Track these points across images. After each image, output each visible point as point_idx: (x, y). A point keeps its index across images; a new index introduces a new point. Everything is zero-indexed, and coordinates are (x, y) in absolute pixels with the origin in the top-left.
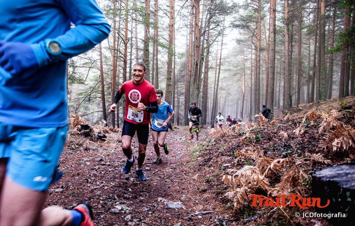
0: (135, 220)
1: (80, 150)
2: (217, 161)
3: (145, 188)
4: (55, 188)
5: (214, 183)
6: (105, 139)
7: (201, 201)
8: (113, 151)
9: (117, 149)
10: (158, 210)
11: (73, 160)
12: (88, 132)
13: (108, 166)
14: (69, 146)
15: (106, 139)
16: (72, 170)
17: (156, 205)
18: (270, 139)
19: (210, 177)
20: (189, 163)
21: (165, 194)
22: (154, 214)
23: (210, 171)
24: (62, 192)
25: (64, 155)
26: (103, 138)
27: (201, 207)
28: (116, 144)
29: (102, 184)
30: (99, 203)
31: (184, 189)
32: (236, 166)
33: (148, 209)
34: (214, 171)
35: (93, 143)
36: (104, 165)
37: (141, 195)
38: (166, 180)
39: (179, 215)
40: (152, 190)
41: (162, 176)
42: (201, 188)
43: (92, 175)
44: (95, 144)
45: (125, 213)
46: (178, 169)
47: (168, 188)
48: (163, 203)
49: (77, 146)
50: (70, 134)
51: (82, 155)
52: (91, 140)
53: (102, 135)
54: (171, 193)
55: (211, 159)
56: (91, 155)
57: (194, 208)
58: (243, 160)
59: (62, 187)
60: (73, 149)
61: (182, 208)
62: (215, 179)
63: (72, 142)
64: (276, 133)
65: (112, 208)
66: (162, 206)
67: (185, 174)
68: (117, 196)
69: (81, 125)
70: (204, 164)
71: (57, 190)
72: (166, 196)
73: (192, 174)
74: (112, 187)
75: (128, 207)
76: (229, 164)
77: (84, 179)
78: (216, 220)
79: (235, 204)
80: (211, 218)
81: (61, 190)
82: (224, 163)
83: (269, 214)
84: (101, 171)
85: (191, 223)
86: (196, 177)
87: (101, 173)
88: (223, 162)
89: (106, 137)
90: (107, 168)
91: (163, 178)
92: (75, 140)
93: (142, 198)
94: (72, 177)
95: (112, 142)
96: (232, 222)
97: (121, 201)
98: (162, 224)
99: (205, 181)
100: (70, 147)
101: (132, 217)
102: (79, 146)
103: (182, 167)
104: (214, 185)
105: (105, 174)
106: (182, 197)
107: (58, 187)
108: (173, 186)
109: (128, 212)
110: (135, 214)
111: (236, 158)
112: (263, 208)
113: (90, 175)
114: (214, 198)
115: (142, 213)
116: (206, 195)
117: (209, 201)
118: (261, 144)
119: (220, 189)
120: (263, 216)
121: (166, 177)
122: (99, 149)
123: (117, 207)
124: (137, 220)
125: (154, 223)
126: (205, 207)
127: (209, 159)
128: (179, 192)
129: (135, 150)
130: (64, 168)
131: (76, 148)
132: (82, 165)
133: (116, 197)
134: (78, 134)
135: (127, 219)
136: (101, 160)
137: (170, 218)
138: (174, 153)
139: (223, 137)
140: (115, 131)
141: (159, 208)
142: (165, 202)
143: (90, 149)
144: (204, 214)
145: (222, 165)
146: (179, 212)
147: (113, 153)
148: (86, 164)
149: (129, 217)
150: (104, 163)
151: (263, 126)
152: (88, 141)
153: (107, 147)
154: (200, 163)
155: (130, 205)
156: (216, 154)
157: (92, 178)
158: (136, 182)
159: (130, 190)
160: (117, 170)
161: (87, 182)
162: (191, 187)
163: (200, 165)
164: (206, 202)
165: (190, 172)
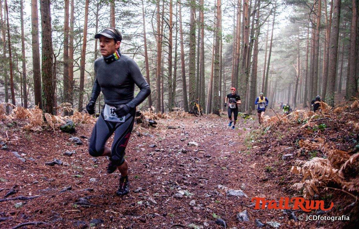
0: (199, 205)
1: (134, 137)
2: (276, 151)
3: (202, 175)
5: (275, 173)
6: (155, 125)
7: (263, 190)
9: (168, 136)
10: (220, 197)
12: (140, 119)
13: (163, 152)
15: (157, 126)
16: (130, 156)
17: (217, 192)
18: (336, 129)
19: (270, 166)
20: (245, 151)
22: (216, 201)
23: (269, 160)
26: (154, 125)
27: (264, 196)
28: (166, 130)
29: (161, 170)
30: (161, 187)
31: (242, 177)
32: (300, 156)
33: (210, 195)
34: (274, 161)
35: (145, 129)
36: (158, 151)
37: (200, 182)
38: (222, 168)
39: (242, 202)
40: (210, 178)
41: (218, 164)
42: (261, 177)
43: (148, 160)
44: (147, 130)
45: (188, 198)
46: (233, 157)
47: (226, 176)
48: (224, 190)
51: (136, 141)
52: (143, 126)
53: (152, 122)
54: (229, 181)
55: (269, 148)
56: (144, 141)
57: (257, 197)
58: (307, 151)
61: (244, 196)
62: (277, 169)
64: (344, 123)
65: (175, 193)
66: (223, 193)
67: (241, 162)
68: (178, 181)
70: (261, 153)
72: (225, 183)
73: (250, 162)
74: (170, 173)
75: (190, 192)
76: (290, 155)
77: (142, 164)
78: (282, 210)
79: (305, 196)
82: (284, 153)
83: (345, 208)
84: (156, 157)
85: (256, 212)
86: (253, 166)
87: (157, 159)
89: (157, 124)
90: (161, 154)
91: (219, 166)
93: (202, 185)
94: (131, 162)
95: (162, 128)
96: (302, 214)
97: (182, 187)
98: (226, 211)
99: (264, 171)
101: (196, 202)
103: (237, 155)
104: (275, 175)
105: (161, 160)
106: (242, 185)
108: (231, 174)
109: (190, 197)
110: (198, 199)
111: (298, 148)
112: (338, 202)
113: (147, 161)
114: (276, 188)
115: (204, 198)
116: (267, 185)
117: (272, 191)
118: (326, 134)
119: (283, 180)
120: (338, 209)
121: (222, 165)
122: (151, 135)
123: (180, 192)
124: (202, 205)
125: (218, 209)
126: (268, 196)
127: (267, 148)
128: (238, 180)
129: (185, 137)
132: (138, 151)
133: (177, 183)
135: (192, 204)
136: (155, 146)
137: (233, 205)
138: (225, 140)
139: (279, 125)
140: (163, 118)
141: (220, 195)
142: (225, 190)
143: (142, 135)
145: (282, 155)
146: (241, 200)
147: (165, 139)
148: (141, 150)
149: (193, 202)
150: (158, 149)
151: (325, 114)
152: (140, 128)
153: (158, 133)
154: (257, 152)
155: (192, 191)
156: (274, 143)
157: (150, 164)
158: (193, 169)
159: (189, 176)
160: (171, 156)
161: (146, 167)
162: (249, 176)
163: (257, 154)
164: (269, 191)
165: (246, 161)
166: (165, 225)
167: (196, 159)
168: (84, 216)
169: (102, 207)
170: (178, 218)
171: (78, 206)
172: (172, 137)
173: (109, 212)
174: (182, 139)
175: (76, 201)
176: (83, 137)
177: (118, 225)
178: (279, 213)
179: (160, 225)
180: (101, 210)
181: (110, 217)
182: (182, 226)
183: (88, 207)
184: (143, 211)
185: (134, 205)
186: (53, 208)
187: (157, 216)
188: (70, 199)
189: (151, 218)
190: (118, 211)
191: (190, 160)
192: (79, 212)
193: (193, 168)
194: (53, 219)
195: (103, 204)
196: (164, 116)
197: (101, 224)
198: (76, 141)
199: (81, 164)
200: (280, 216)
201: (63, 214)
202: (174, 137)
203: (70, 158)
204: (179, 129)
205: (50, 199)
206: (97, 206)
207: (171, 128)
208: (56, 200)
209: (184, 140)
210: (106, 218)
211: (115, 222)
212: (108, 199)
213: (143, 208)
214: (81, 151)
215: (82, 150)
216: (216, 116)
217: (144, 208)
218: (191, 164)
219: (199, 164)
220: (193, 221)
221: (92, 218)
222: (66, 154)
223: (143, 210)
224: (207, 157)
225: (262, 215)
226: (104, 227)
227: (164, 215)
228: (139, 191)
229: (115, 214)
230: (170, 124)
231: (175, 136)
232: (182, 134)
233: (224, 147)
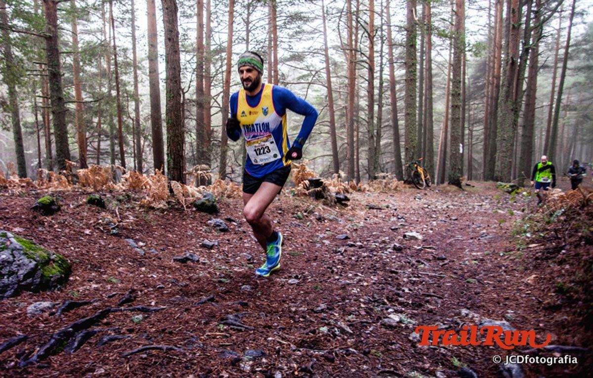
1: (311, 221)
2: (577, 255)
3: (432, 290)
4: (285, 278)
5: (576, 296)
6: (346, 202)
7: (551, 325)
8: (362, 224)
9: (368, 221)
11: (303, 236)
12: (321, 191)
13: (360, 248)
14: (293, 214)
15: (349, 203)
16: (304, 252)
17: (459, 321)
19: (565, 283)
20: (512, 253)
21: (472, 305)
23: (563, 271)
24: (298, 284)
25: (288, 227)
26: (343, 202)
27: (554, 337)
28: (365, 211)
29: (358, 278)
30: (359, 307)
31: (507, 299)
33: (447, 326)
34: (574, 273)
35: (329, 209)
36: (352, 246)
37: (427, 301)
38: (468, 280)
40: (446, 295)
41: (460, 272)
42: (546, 302)
43: (336, 261)
44: (333, 211)
45: (407, 327)
46: (488, 261)
47: (476, 294)
48: (472, 319)
49: (305, 214)
50: (293, 194)
51: (315, 228)
52: (325, 204)
53: (342, 197)
54: (483, 303)
55: (563, 248)
56: (329, 229)
59: (296, 277)
60: (300, 219)
62: (580, 289)
63: (297, 207)
65: (384, 318)
66: (471, 324)
67: (505, 272)
68: (388, 298)
69: (310, 181)
70: (547, 257)
71: (290, 281)
72: (473, 307)
73: (522, 273)
74: (374, 283)
75: (410, 318)
77: (326, 266)
81: (296, 281)
84: (349, 255)
86: (530, 279)
87: (351, 259)
89: (348, 200)
90: (358, 251)
91: (463, 276)
92: (301, 204)
93: (430, 307)
94: (306, 262)
95: (358, 208)
97: (395, 308)
98: (477, 355)
99: (553, 290)
100: (295, 215)
102: (308, 213)
103: (496, 259)
104: (578, 299)
105: (357, 261)
106: (508, 313)
107: (290, 277)
108: (485, 292)
109: (411, 326)
113: (334, 262)
114: (580, 323)
116: (559, 317)
117: (570, 329)
121: (468, 274)
122: (340, 219)
123: (391, 316)
125: (461, 350)
126: (563, 337)
127: (558, 250)
128: (499, 303)
129: (399, 224)
130: (291, 247)
131: (304, 216)
132: (318, 245)
133: (386, 301)
134: (305, 194)
135: (414, 338)
136: (347, 238)
137: (491, 347)
138: (473, 232)
139: (584, 206)
140: (359, 190)
142: (474, 318)
143: (325, 219)
147: (363, 227)
148: (324, 243)
149: (416, 334)
150: (352, 243)
152: (321, 206)
153: (351, 216)
154: (537, 255)
155: (413, 316)
156: (573, 239)
157: (339, 267)
158: (414, 279)
159: (407, 290)
160: (375, 255)
161: (333, 272)
162: (522, 298)
163: (537, 259)
164: (564, 329)
165: (515, 270)
166: (367, 370)
167: (418, 262)
168: (235, 344)
169: (262, 332)
170: (389, 359)
171: (225, 327)
172: (376, 224)
173: (274, 341)
174: (393, 228)
175: (222, 319)
176: (230, 220)
177: (289, 362)
179: (359, 368)
180: (261, 336)
181: (275, 349)
182: (397, 375)
183: (241, 331)
184: (329, 344)
185: (314, 332)
186: (187, 327)
187: (354, 353)
188: (212, 316)
189: (343, 356)
190: (288, 341)
191: (409, 263)
192: (226, 337)
193: (415, 277)
194: (188, 344)
195: (264, 327)
196: (360, 187)
197: (261, 359)
198: (219, 226)
199: (227, 263)
201: (202, 337)
202: (379, 223)
203: (211, 252)
204: (387, 210)
205: (182, 313)
206: (254, 330)
207: (373, 208)
208: (192, 316)
209: (397, 229)
210: (269, 350)
211: (283, 356)
212: (271, 320)
213: (329, 338)
214: (227, 242)
215: (228, 240)
216: (454, 188)
217: (331, 339)
218: (410, 270)
219: (424, 270)
220: (416, 367)
221: (248, 348)
222: (204, 246)
223: (329, 341)
224: (439, 259)
226: (267, 363)
227: (366, 353)
228: (322, 311)
229: (284, 344)
230: (371, 200)
231: (380, 221)
232: (394, 219)
233: (470, 243)
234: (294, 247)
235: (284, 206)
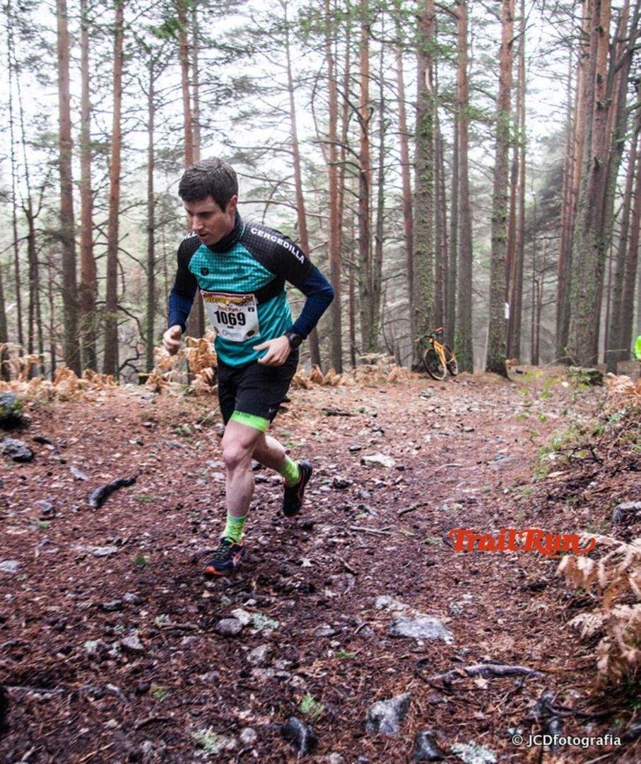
0: (278, 663)
1: (207, 439)
2: (607, 489)
7: (517, 621)
8: (303, 442)
9: (317, 437)
10: (362, 638)
11: (180, 466)
13: (274, 485)
14: (174, 427)
15: (289, 406)
16: (168, 494)
17: (360, 621)
20: (522, 488)
22: (343, 651)
23: (577, 520)
25: (155, 450)
28: (317, 419)
30: (197, 597)
31: (476, 572)
33: (334, 631)
37: (330, 583)
38: (429, 539)
39: (424, 662)
40: (373, 570)
41: (424, 525)
45: (259, 635)
46: (481, 504)
47: (428, 565)
48: (388, 614)
49: (197, 426)
50: (184, 392)
54: (430, 582)
55: (592, 478)
57: (484, 644)
59: (118, 543)
60: (187, 435)
61: (441, 641)
63: (184, 414)
65: (226, 617)
66: (380, 626)
67: (496, 522)
68: (260, 579)
70: (565, 495)
71: (101, 550)
72: (409, 591)
75: (275, 617)
76: (639, 505)
77: (190, 521)
78: (531, 703)
79: (603, 663)
80: (519, 691)
81: (113, 550)
82: (626, 498)
85: (442, 702)
88: (626, 494)
89: (289, 401)
90: (266, 491)
91: (425, 532)
92: (193, 410)
93: (329, 593)
94: (159, 513)
95: (306, 414)
96: (585, 724)
97: (262, 597)
100: (178, 429)
101: (272, 653)
102: (204, 425)
103: (495, 499)
106: (460, 599)
107: (107, 543)
108: (446, 560)
109: (267, 633)
110: (287, 643)
114: (559, 616)
115: (311, 641)
116: (536, 604)
117: (542, 626)
119: (584, 591)
121: (435, 528)
123: (241, 614)
124: (286, 662)
125: (332, 679)
126: (521, 644)
127: (584, 481)
128: (457, 581)
129: (368, 441)
130: (148, 486)
131: (194, 430)
132: (200, 482)
133: (254, 583)
134: (206, 392)
135: (254, 658)
137: (390, 670)
138: (487, 451)
140: (328, 383)
141: (368, 632)
142: (395, 614)
144: (498, 675)
145: (618, 504)
146: (425, 652)
147: (302, 447)
148: (212, 478)
149: (260, 652)
150: (263, 477)
153: (289, 429)
154: (553, 492)
155: (282, 613)
156: (615, 462)
158: (336, 540)
159: (306, 563)
161: (195, 530)
162: (500, 569)
163: (550, 498)
164: (532, 627)
165: (512, 518)
167: (361, 507)
172: (329, 441)
174: (352, 448)
176: (41, 441)
178: (514, 714)
187: (112, 693)
191: (346, 509)
193: (340, 535)
196: (330, 378)
198: (14, 452)
200: (512, 725)
202: (336, 439)
204: (360, 417)
207: (335, 414)
209: (359, 449)
214: (20, 480)
215: (24, 478)
216: (495, 377)
219: (363, 523)
220: (218, 718)
225: (455, 717)
227: (138, 693)
230: (337, 400)
231: (340, 436)
232: (364, 432)
233: (471, 471)
234: (153, 486)
235: (160, 414)
